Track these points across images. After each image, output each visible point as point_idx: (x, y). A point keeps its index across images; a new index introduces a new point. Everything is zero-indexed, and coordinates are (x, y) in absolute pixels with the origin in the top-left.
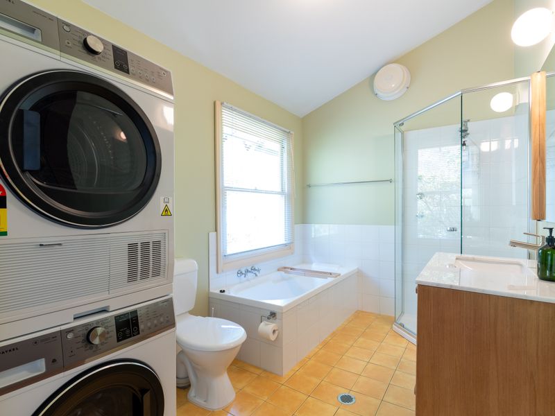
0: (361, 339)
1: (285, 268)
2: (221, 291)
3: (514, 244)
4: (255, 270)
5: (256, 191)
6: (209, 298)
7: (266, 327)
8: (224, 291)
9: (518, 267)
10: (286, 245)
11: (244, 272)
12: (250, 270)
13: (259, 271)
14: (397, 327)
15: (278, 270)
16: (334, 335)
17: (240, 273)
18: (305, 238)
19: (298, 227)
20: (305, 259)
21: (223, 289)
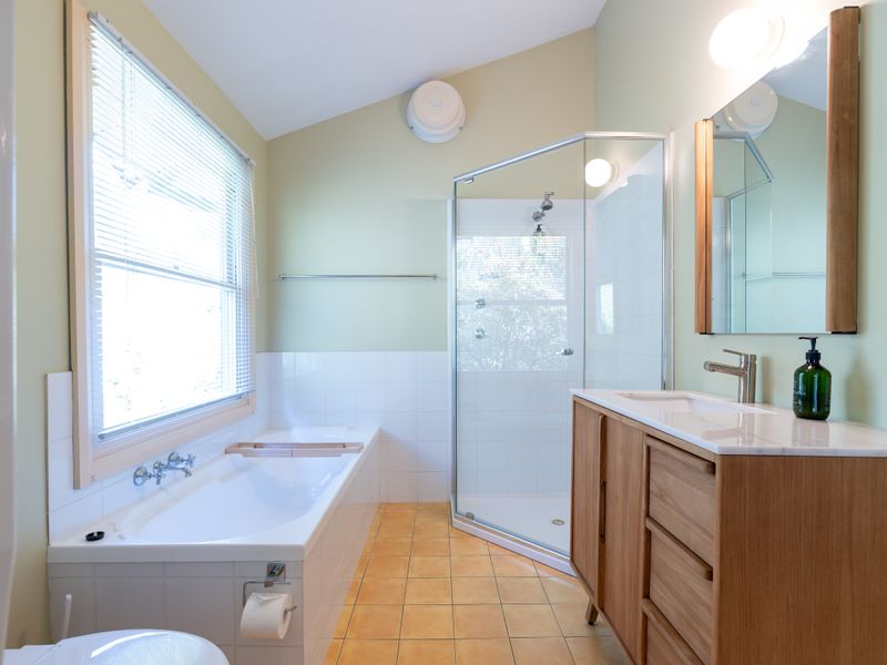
0: (416, 560)
1: (240, 445)
2: (91, 538)
3: (714, 367)
4: (179, 460)
5: (175, 272)
6: (47, 564)
7: (265, 610)
8: (100, 535)
9: (685, 402)
10: (239, 397)
11: (150, 471)
12: (166, 463)
13: (190, 461)
14: (463, 521)
15: (226, 452)
16: (364, 564)
17: (140, 475)
18: (274, 379)
19: (262, 357)
20: (275, 422)
21: (95, 530)
